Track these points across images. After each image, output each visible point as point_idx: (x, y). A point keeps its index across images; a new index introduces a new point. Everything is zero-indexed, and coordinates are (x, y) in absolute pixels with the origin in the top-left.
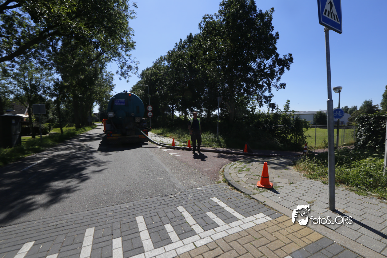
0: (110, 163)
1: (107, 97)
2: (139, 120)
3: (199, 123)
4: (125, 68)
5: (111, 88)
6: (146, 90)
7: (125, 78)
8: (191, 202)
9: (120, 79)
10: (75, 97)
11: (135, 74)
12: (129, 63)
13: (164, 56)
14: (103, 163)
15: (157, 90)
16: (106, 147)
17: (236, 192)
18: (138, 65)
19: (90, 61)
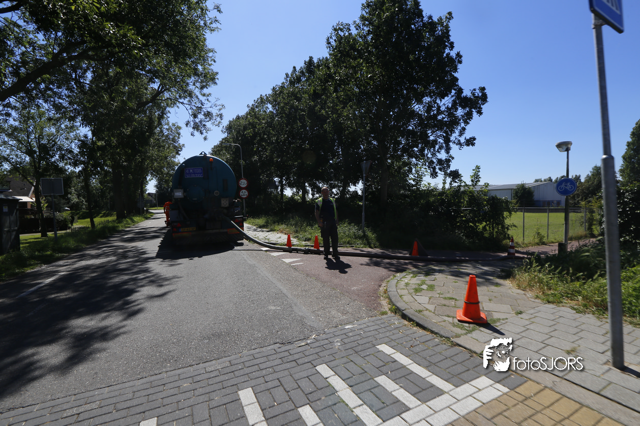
0: (180, 279)
1: (171, 165)
2: (227, 202)
3: (333, 205)
4: (201, 116)
5: (178, 150)
6: (236, 153)
7: (202, 133)
8: (341, 356)
9: (192, 135)
10: (116, 166)
11: (218, 125)
12: (207, 107)
13: (266, 95)
14: (166, 279)
15: (255, 153)
16: (170, 251)
17: (421, 332)
18: (221, 112)
19: (142, 105)
